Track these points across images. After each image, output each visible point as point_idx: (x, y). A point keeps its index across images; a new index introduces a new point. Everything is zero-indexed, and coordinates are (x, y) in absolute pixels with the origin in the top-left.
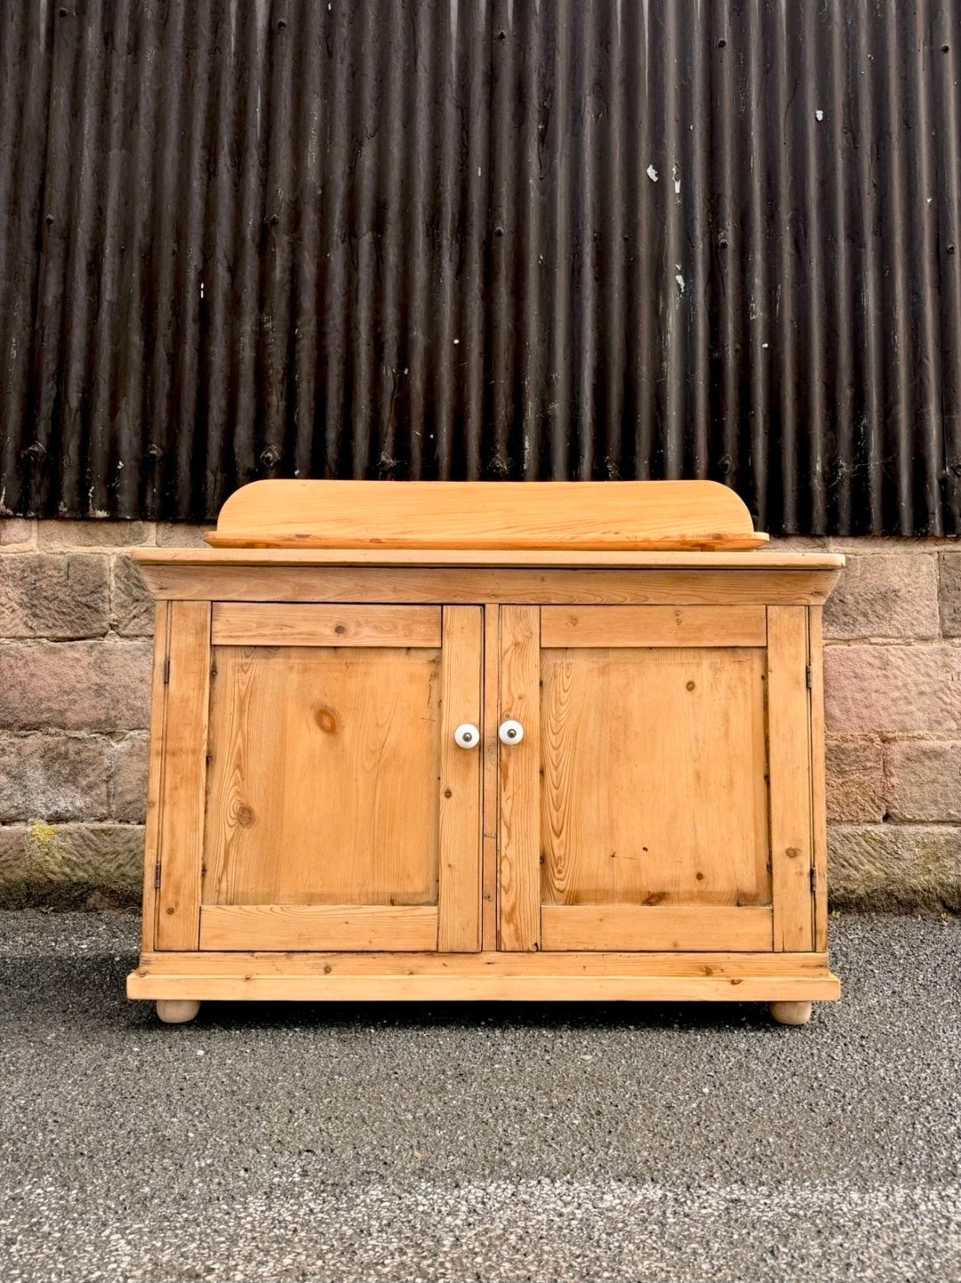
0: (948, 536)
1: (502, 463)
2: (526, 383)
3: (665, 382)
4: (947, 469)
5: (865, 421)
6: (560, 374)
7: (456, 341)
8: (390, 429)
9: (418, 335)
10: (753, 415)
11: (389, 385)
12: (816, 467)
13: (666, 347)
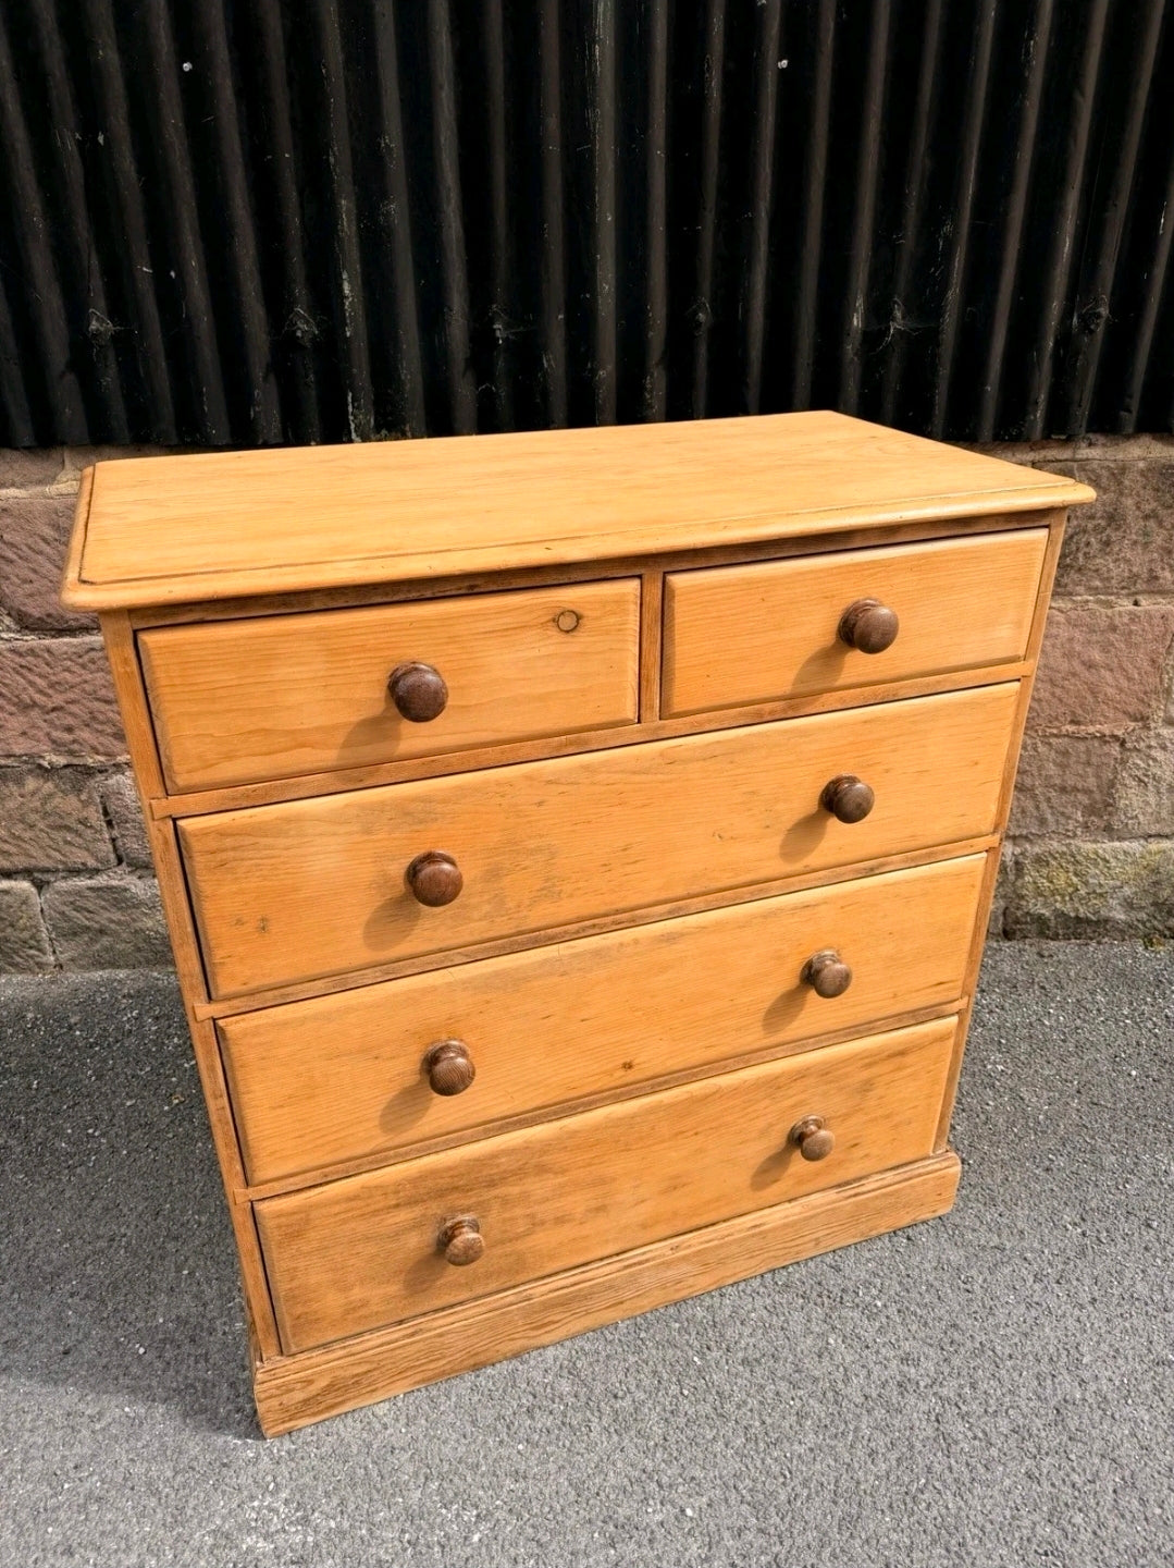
0: (1053, 437)
1: (307, 322)
2: (332, 160)
3: (592, 151)
4: (1075, 320)
5: (947, 228)
6: (393, 139)
7: (187, 66)
8: (95, 262)
9: (108, 54)
10: (751, 220)
11: (75, 170)
12: (852, 322)
13: (593, 75)
